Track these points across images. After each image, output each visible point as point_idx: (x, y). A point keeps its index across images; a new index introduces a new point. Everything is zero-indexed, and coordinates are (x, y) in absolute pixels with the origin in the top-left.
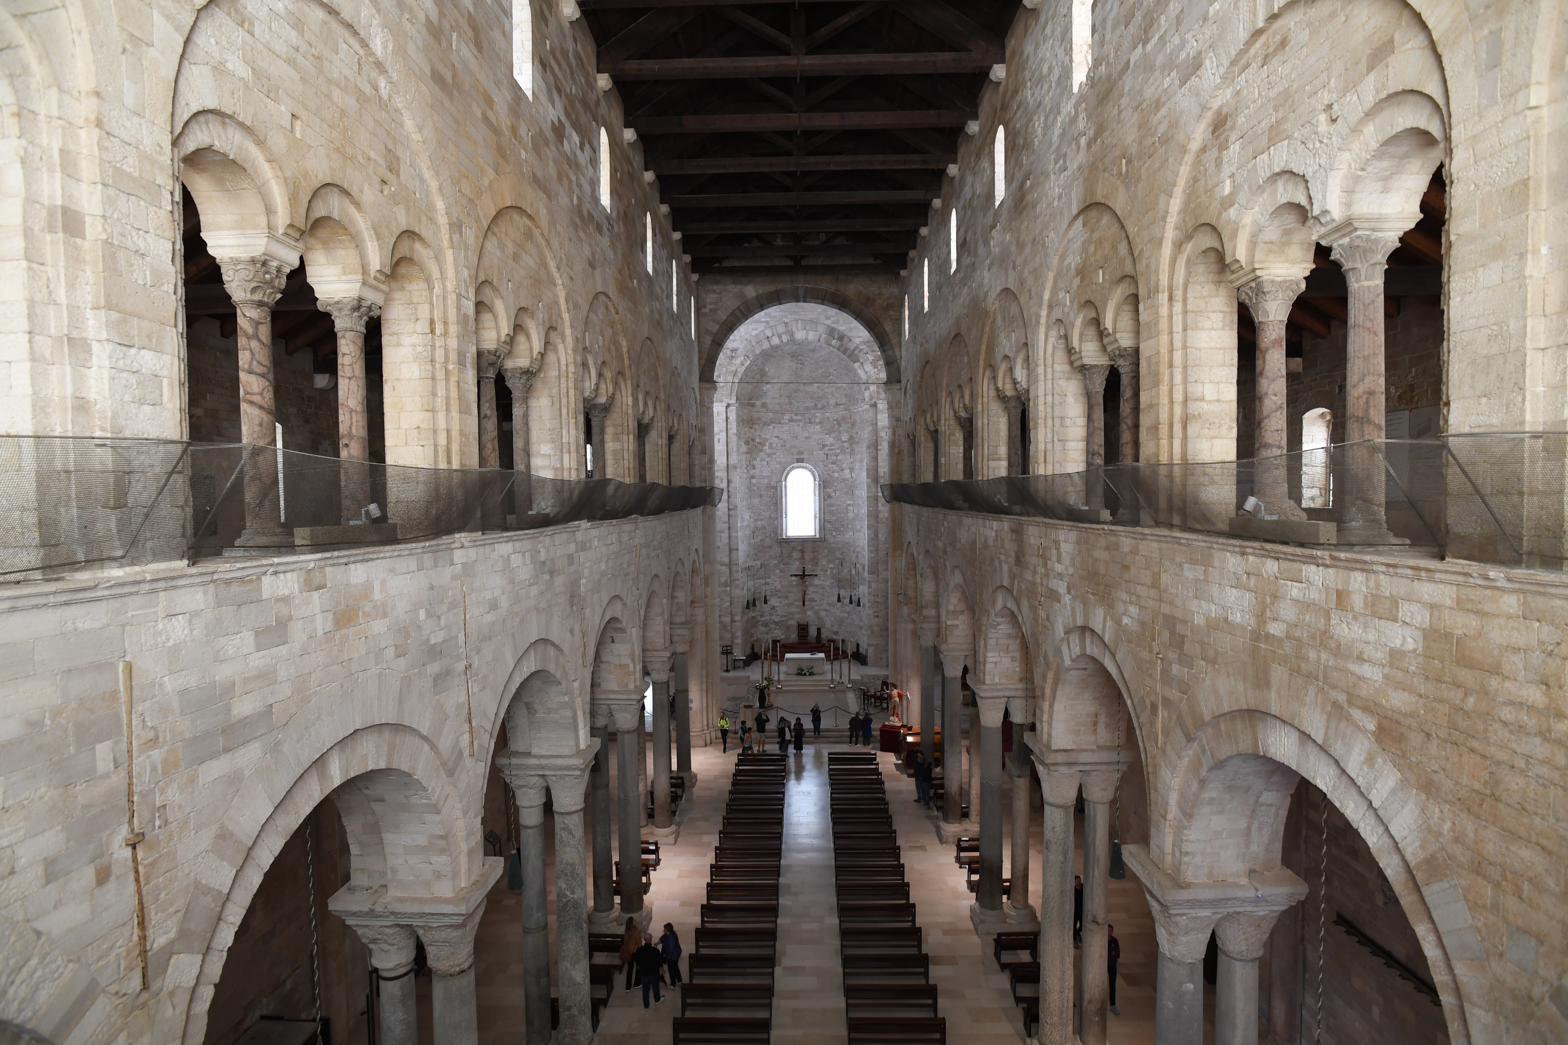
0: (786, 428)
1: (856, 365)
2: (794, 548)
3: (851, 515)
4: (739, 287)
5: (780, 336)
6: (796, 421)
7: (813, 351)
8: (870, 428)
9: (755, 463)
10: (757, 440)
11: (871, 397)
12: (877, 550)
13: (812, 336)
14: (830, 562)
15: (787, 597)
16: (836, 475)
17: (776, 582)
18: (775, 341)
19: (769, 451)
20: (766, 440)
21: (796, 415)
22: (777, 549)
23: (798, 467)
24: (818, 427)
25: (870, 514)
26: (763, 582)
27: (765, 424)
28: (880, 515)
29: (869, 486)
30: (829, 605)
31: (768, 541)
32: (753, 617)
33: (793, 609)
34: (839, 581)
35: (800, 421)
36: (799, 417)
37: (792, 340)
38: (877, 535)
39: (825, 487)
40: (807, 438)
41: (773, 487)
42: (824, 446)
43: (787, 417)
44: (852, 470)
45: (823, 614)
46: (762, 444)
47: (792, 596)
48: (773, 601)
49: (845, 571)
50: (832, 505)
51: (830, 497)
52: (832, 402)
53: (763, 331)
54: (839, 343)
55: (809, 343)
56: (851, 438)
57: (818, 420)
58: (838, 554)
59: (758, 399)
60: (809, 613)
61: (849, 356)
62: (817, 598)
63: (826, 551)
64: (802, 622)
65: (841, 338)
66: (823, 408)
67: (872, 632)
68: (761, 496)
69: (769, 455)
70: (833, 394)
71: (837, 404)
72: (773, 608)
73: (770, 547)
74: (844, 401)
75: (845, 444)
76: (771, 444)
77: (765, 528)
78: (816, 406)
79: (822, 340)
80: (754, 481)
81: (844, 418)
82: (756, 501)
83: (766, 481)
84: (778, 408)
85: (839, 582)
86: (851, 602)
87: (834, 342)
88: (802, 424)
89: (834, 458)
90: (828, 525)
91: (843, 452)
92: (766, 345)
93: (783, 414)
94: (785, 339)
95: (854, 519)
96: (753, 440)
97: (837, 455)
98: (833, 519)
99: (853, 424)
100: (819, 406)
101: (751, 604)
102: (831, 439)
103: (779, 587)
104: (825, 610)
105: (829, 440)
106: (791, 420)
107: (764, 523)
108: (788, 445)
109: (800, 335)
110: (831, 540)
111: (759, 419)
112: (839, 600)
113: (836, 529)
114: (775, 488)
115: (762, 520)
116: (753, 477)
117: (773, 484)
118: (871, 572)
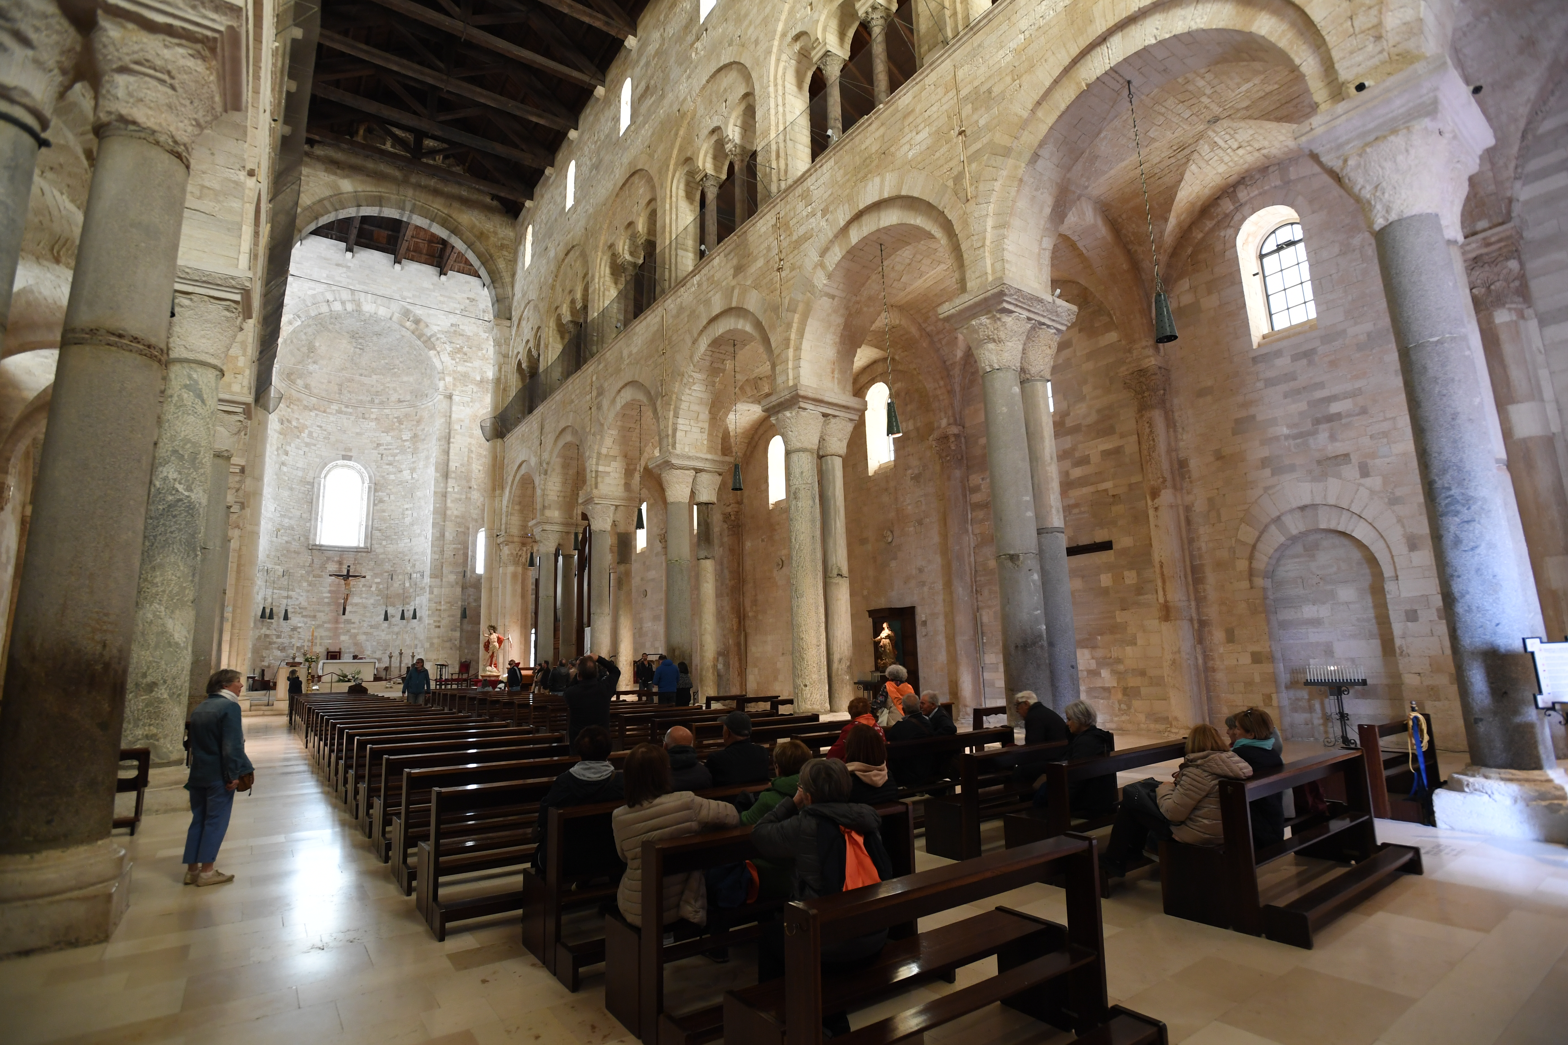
0: (332, 418)
1: (432, 353)
2: (328, 559)
3: (408, 520)
4: (333, 177)
5: (343, 303)
6: (346, 413)
7: (378, 334)
8: (443, 420)
9: (288, 448)
10: (294, 423)
11: (446, 388)
12: (442, 552)
13: (382, 312)
14: (376, 575)
15: (315, 617)
16: (392, 477)
17: (300, 597)
18: (337, 307)
19: (307, 440)
20: (305, 427)
21: (347, 407)
22: (306, 558)
23: (342, 466)
24: (373, 424)
25: (435, 512)
26: (285, 594)
27: (306, 408)
28: (449, 512)
29: (436, 481)
30: (371, 627)
31: (295, 546)
32: (266, 636)
33: (321, 632)
34: (387, 597)
35: (351, 414)
36: (350, 410)
37: (359, 311)
38: (443, 535)
39: (376, 490)
40: (357, 434)
41: (308, 483)
42: (379, 445)
43: (335, 407)
44: (413, 470)
45: (362, 638)
46: (300, 429)
47: (322, 617)
48: (295, 620)
49: (396, 584)
50: (384, 511)
51: (381, 501)
52: (394, 397)
53: (322, 293)
54: (414, 326)
55: (377, 321)
56: (415, 436)
57: (373, 416)
58: (387, 567)
59: (300, 377)
60: (343, 638)
61: (424, 342)
62: (355, 618)
63: (372, 564)
64: (332, 649)
65: (417, 322)
66: (382, 403)
67: (432, 644)
68: (291, 489)
69: (307, 445)
70: (395, 390)
71: (400, 401)
72: (294, 629)
73: (298, 553)
74: (408, 398)
75: (407, 444)
76: (310, 434)
77: (293, 529)
78: (372, 401)
79: (394, 318)
80: (285, 469)
81: (407, 415)
82: (286, 493)
83: (300, 474)
84: (324, 394)
85: (388, 599)
86: (403, 618)
87: (408, 324)
88: (353, 418)
89: (390, 458)
90: (377, 534)
91: (403, 451)
92: (324, 309)
93: (330, 402)
94: (350, 307)
95: (412, 524)
96: (289, 421)
97: (394, 455)
98: (384, 526)
99: (419, 422)
100: (377, 401)
101: (267, 615)
102: (389, 439)
103: (304, 604)
104: (365, 633)
105: (386, 439)
106: (339, 412)
107: (293, 522)
108: (333, 439)
109: (368, 307)
110: (379, 550)
111: (299, 400)
112: (386, 619)
113: (387, 538)
114: (312, 484)
115: (290, 518)
116: (283, 464)
117: (310, 480)
118: (433, 576)
